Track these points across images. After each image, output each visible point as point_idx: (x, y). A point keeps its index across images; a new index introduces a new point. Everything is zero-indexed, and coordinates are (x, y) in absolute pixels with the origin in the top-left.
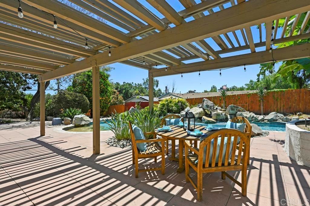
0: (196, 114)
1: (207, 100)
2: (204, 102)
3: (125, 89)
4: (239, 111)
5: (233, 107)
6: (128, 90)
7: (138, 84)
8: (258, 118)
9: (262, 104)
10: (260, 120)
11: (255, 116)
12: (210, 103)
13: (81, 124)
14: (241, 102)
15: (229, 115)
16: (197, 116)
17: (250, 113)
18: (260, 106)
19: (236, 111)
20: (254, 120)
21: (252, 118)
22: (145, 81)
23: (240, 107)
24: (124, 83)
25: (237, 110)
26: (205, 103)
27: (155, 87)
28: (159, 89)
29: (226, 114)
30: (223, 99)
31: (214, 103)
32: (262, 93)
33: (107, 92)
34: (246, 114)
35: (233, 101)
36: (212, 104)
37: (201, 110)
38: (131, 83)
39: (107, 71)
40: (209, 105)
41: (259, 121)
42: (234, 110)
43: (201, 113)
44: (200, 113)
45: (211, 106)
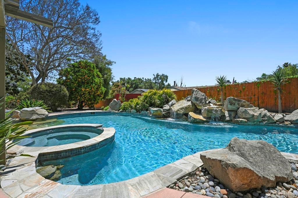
0: (181, 109)
1: (196, 91)
2: (193, 93)
3: (135, 83)
4: (243, 106)
5: (232, 100)
6: (138, 85)
7: (148, 79)
8: (273, 117)
9: (279, 96)
10: (277, 121)
11: (268, 114)
12: (201, 95)
13: (31, 118)
14: (247, 93)
15: (228, 111)
16: (183, 111)
17: (259, 109)
18: (276, 99)
19: (237, 106)
20: (266, 120)
21: (263, 117)
22: (156, 76)
23: (244, 101)
24: (135, 78)
25: (238, 104)
26: (194, 95)
27: (164, 82)
28: (168, 84)
29: (223, 110)
31: (206, 95)
32: (279, 81)
33: (92, 83)
34: (253, 110)
35: (235, 92)
36: (203, 96)
37: (189, 103)
38: (141, 78)
39: (108, 64)
40: (198, 98)
41: (275, 122)
42: (234, 104)
43: (189, 107)
44: (186, 108)
45: (202, 99)
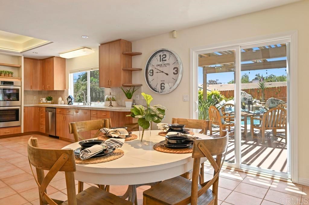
1: (244, 93)
5: (273, 100)
12: (248, 96)
23: (281, 100)
25: (277, 103)
29: (266, 108)
30: (262, 92)
31: (252, 96)
35: (273, 94)
36: (250, 97)
40: (246, 99)
42: (274, 103)
45: (249, 99)
